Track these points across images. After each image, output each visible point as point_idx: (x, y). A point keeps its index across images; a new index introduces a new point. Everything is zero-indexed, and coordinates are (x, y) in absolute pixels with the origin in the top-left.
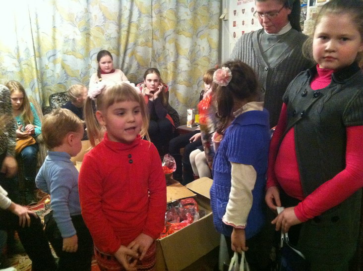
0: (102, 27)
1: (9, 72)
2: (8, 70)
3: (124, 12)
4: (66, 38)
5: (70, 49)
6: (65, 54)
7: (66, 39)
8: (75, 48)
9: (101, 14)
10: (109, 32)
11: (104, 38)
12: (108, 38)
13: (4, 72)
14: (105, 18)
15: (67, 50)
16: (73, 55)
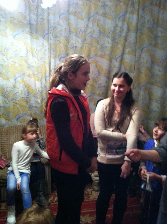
0: (96, 79)
1: (34, 107)
2: (33, 106)
3: (114, 69)
9: (97, 70)
10: (100, 82)
11: (97, 86)
12: (99, 86)
13: (30, 106)
14: (99, 73)
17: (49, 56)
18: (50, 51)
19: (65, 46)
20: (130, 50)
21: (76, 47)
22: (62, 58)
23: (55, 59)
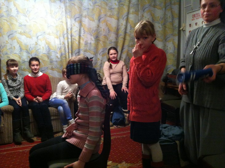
0: (107, 36)
2: (54, 60)
3: (121, 27)
4: (86, 42)
5: (88, 49)
6: (85, 51)
8: (91, 48)
9: (107, 28)
10: (111, 38)
11: (108, 42)
14: (109, 30)
16: (89, 52)
17: (66, 17)
18: (66, 13)
19: (79, 8)
20: (134, 11)
21: (88, 9)
22: (77, 18)
23: (71, 20)
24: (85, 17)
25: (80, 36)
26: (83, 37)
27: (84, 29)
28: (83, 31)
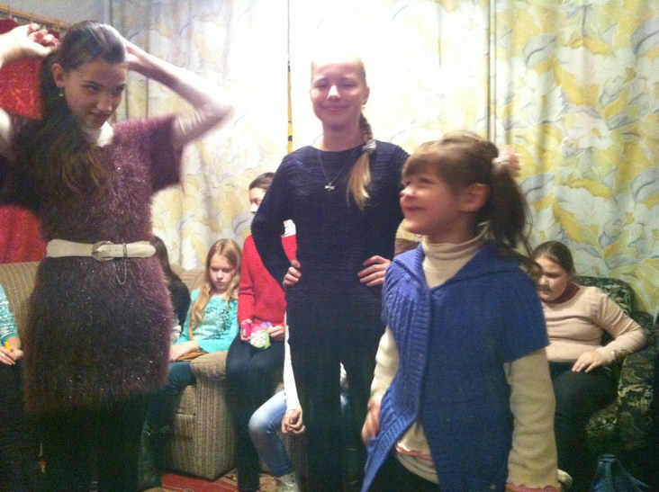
4: (571, 145)
5: (578, 173)
6: (564, 184)
7: (571, 150)
8: (591, 170)
15: (570, 176)
16: (584, 187)
17: (488, 54)
18: (492, 40)
19: (546, 10)
21: (586, 8)
22: (532, 53)
23: (510, 64)
24: (573, 44)
25: (545, 124)
26: (558, 125)
27: (563, 95)
28: (561, 99)
